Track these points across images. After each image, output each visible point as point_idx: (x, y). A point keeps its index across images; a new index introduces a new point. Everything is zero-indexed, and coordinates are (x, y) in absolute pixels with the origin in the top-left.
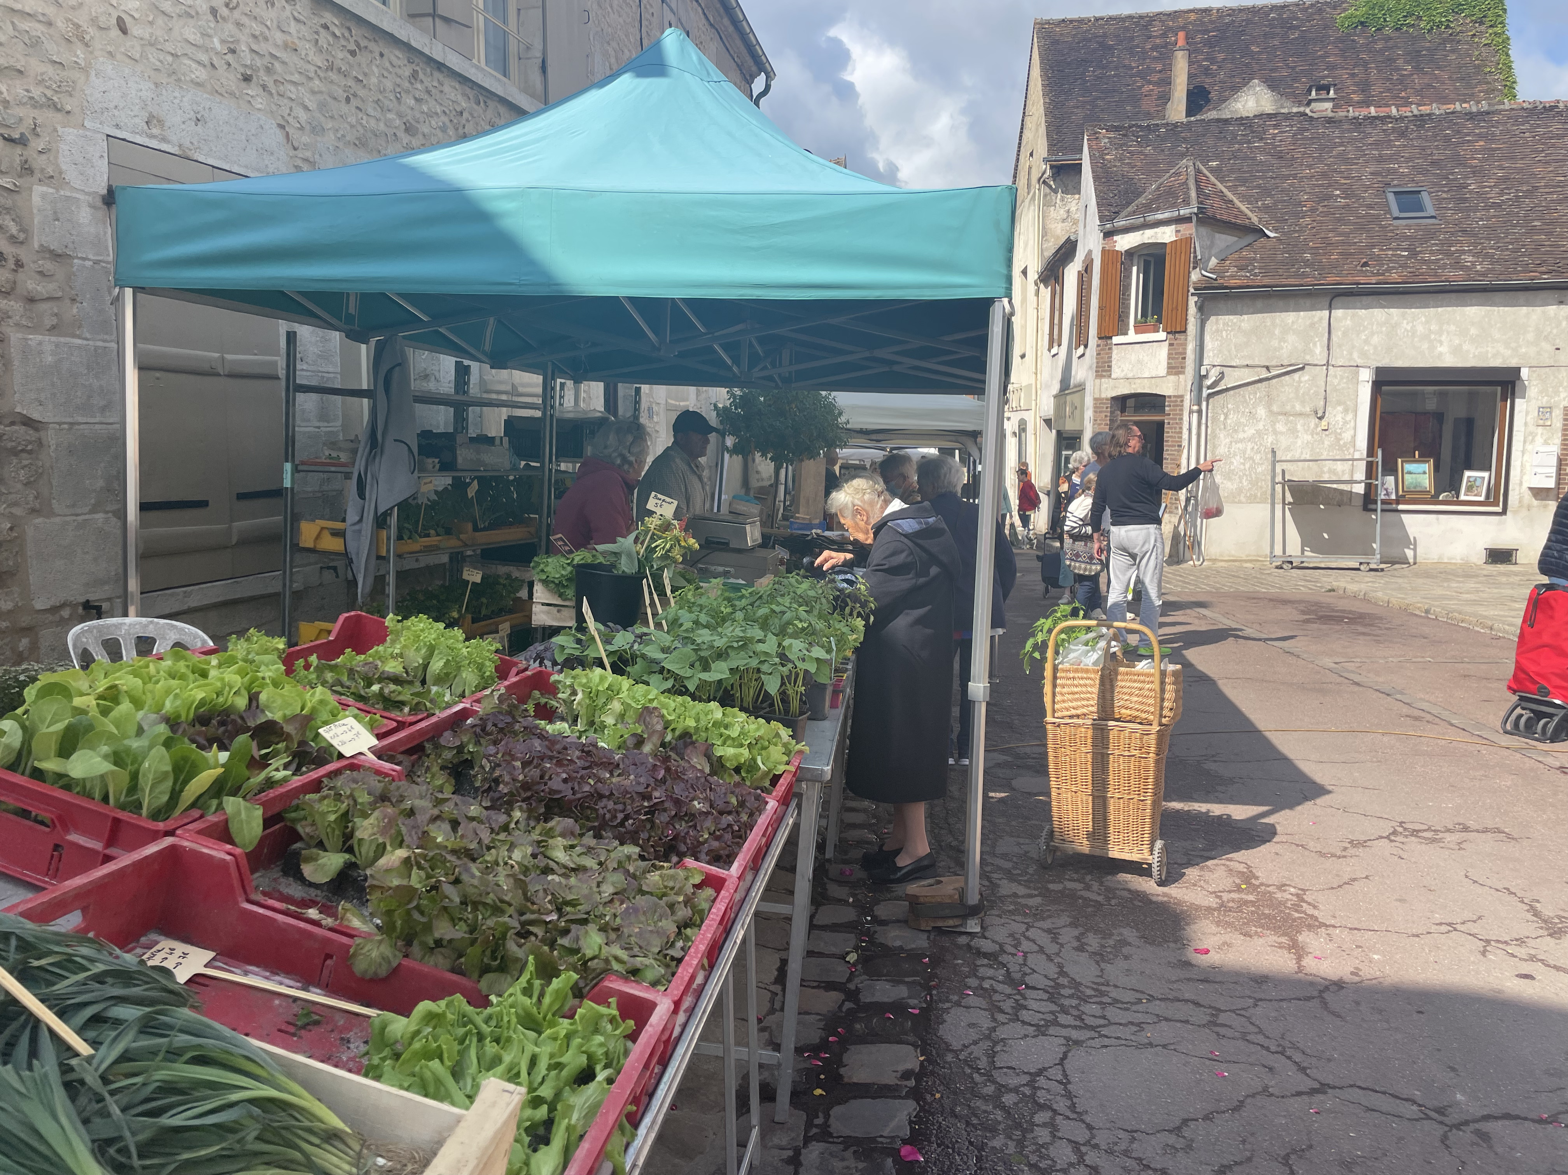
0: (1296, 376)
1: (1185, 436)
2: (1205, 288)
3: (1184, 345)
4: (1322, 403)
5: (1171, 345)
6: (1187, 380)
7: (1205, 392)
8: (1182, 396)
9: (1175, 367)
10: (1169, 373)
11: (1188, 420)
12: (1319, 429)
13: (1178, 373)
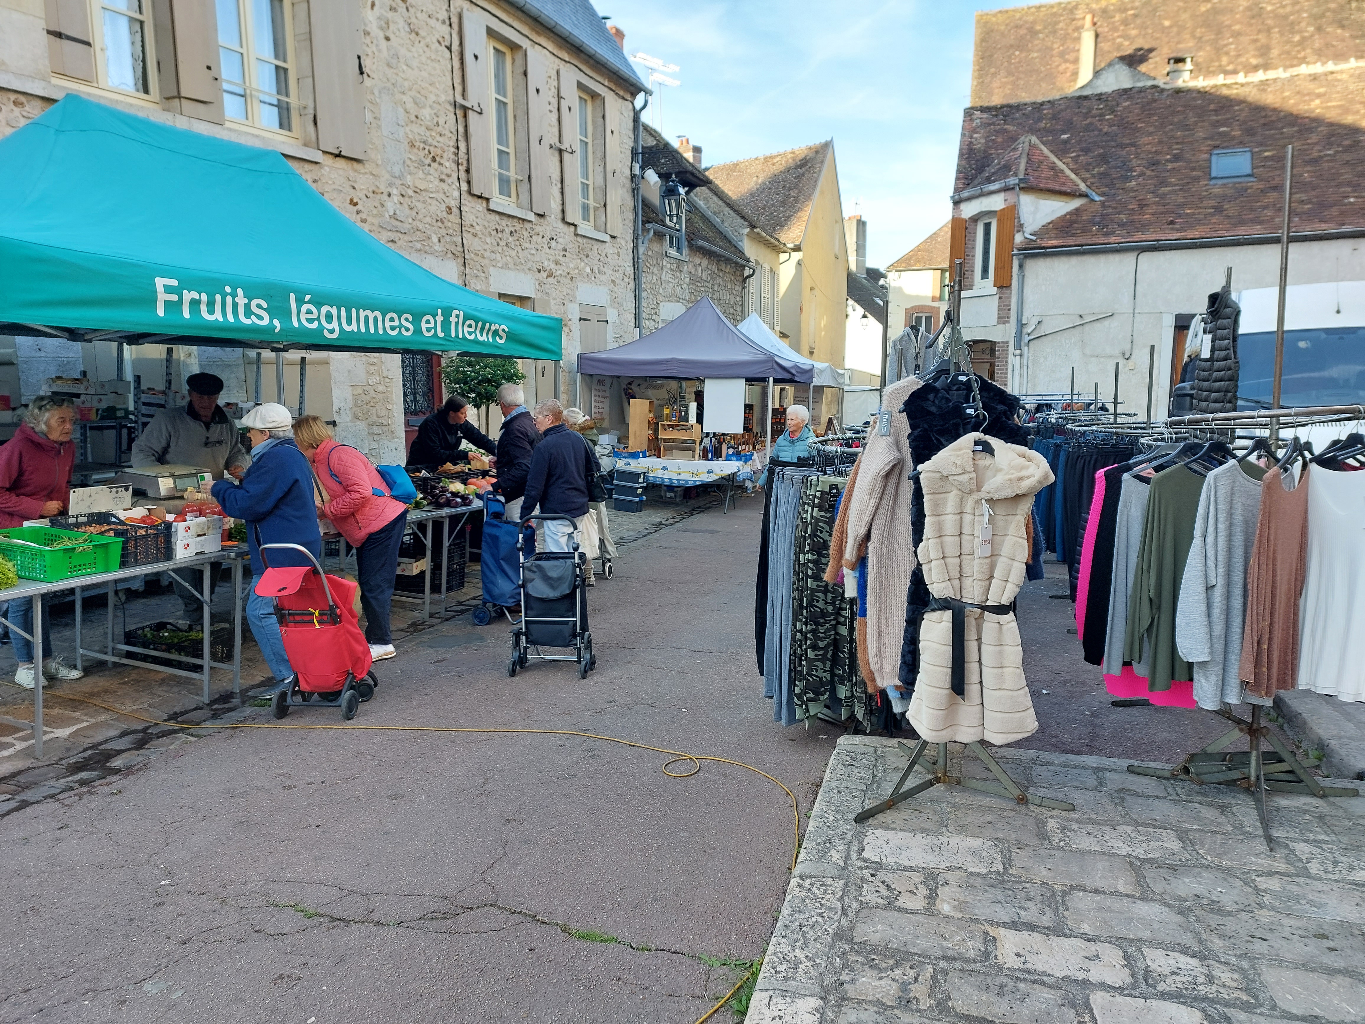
0: (1106, 323)
1: (1010, 376)
2: (1025, 249)
3: (1009, 298)
4: (1129, 346)
5: (1000, 298)
6: (1012, 327)
7: (1026, 339)
8: (1007, 342)
9: (1003, 318)
10: (998, 323)
11: (1013, 362)
12: (1127, 369)
13: (1005, 323)
